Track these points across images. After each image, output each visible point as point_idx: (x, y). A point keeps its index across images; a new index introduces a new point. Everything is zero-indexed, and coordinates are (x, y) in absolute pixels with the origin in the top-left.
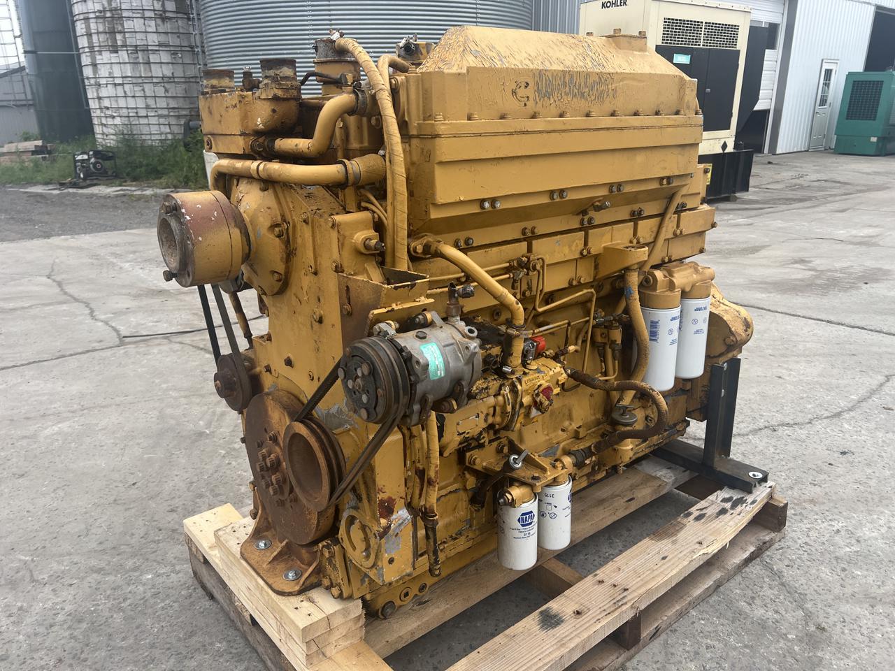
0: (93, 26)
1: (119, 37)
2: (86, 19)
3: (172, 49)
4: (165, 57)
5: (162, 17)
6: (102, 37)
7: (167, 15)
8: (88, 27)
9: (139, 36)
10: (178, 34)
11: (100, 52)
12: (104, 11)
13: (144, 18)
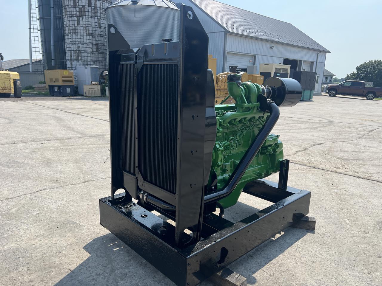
0: (72, 54)
1: (80, 57)
2: (71, 52)
3: (94, 61)
4: (92, 63)
5: (92, 53)
6: (75, 57)
7: (94, 52)
8: (71, 54)
9: (85, 57)
10: (96, 57)
11: (74, 61)
12: (76, 50)
13: (87, 53)
